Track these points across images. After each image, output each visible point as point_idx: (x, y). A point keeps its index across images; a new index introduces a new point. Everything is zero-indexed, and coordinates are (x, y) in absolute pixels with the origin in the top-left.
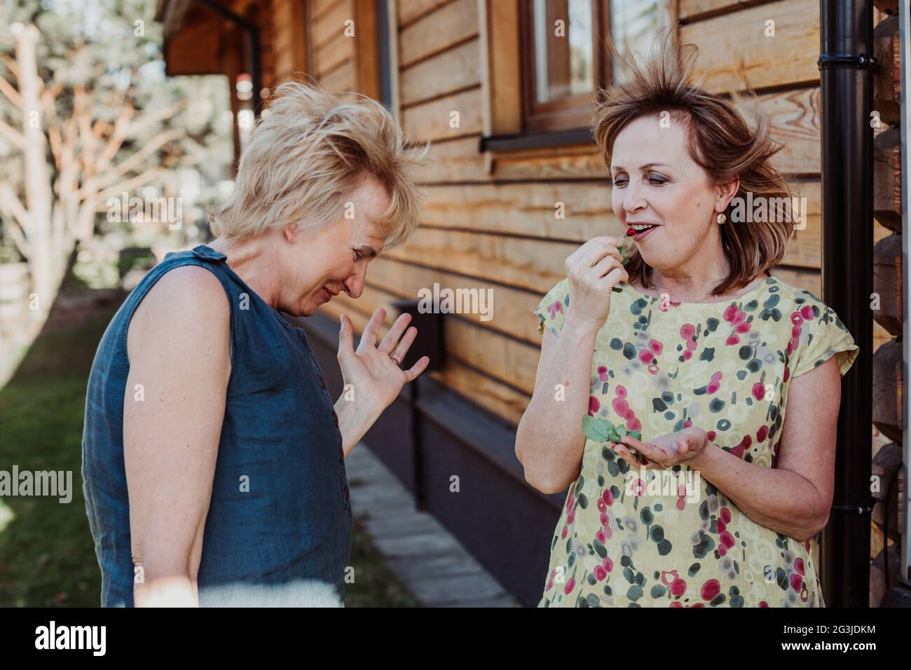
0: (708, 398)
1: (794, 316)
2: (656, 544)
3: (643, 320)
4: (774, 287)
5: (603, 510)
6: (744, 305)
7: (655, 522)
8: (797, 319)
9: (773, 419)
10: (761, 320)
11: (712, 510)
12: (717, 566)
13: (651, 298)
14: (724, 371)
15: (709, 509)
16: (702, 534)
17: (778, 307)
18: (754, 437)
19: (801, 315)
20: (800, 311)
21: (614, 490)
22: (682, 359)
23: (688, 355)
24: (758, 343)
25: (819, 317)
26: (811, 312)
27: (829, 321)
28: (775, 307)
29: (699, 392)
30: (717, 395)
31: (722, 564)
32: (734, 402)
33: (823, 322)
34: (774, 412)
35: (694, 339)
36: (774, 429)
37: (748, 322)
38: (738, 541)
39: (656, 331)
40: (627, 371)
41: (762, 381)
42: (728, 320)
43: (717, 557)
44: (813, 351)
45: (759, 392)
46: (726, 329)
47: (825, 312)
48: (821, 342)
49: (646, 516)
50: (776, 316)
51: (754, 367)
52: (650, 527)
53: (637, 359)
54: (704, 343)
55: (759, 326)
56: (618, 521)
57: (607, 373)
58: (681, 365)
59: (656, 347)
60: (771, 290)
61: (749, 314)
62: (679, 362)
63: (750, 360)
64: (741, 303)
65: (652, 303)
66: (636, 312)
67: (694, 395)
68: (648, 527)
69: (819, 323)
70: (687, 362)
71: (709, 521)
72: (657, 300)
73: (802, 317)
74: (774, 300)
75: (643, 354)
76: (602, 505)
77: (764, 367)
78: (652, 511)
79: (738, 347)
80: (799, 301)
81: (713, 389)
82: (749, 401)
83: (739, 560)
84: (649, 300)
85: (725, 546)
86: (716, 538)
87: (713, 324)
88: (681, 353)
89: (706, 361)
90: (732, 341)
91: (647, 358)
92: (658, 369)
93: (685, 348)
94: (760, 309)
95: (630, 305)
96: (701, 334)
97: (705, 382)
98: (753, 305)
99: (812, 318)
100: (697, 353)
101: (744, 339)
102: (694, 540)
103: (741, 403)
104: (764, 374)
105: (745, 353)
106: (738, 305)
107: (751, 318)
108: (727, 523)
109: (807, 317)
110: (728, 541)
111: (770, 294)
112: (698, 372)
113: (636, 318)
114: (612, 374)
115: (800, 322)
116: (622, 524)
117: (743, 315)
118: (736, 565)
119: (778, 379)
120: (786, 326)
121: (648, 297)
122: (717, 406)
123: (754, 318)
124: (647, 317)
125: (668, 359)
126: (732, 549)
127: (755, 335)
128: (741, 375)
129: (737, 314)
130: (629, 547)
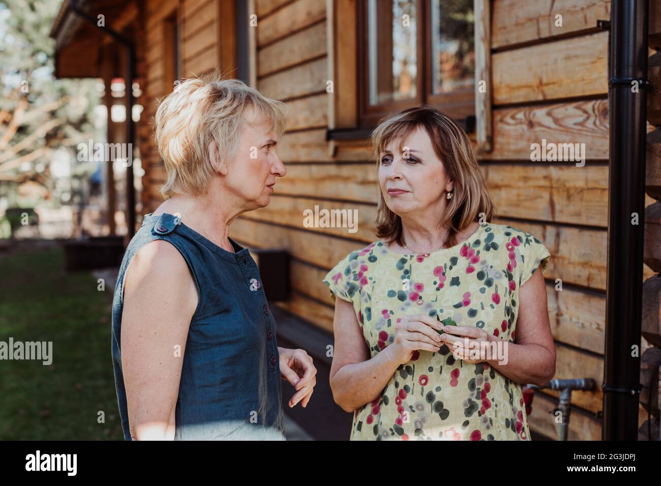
0: (465, 310)
1: (508, 245)
2: (438, 414)
3: (407, 272)
4: (488, 228)
5: (399, 404)
6: (471, 244)
7: (437, 400)
8: (510, 247)
9: (508, 316)
10: (485, 251)
11: (478, 384)
12: (479, 421)
13: (409, 256)
14: (471, 291)
15: (476, 384)
16: (470, 400)
17: (495, 240)
18: (500, 329)
19: (512, 244)
20: (510, 242)
21: (406, 388)
22: (438, 289)
23: (441, 286)
24: (487, 267)
25: (523, 243)
26: (518, 241)
27: (530, 242)
28: (492, 241)
29: (457, 306)
30: (470, 306)
31: (482, 420)
32: (483, 308)
33: (527, 245)
34: (508, 311)
35: (444, 274)
36: (510, 322)
37: (477, 255)
38: (493, 404)
39: (416, 277)
40: (403, 309)
41: (496, 291)
42: (464, 256)
43: (480, 415)
44: (528, 265)
45: (496, 299)
46: (463, 262)
47: (525, 238)
48: (530, 258)
49: (430, 397)
50: (495, 247)
51: (489, 283)
52: (433, 404)
53: (408, 300)
54: (450, 275)
55: (485, 256)
56: (411, 407)
57: (389, 312)
58: (439, 292)
59: (419, 287)
60: (486, 231)
61: (476, 249)
62: (437, 292)
63: (485, 279)
64: (469, 244)
65: (411, 259)
66: (400, 268)
67: (454, 308)
68: (432, 405)
69: (525, 246)
70: (442, 290)
71: (476, 391)
72: (413, 256)
73: (513, 245)
74: (491, 236)
75: (412, 295)
76: (398, 401)
77: (495, 282)
78: (435, 393)
79: (475, 273)
80: (508, 234)
81: (467, 303)
82: (492, 307)
83: (493, 417)
84: (408, 258)
85: (484, 408)
86: (479, 403)
87: (454, 261)
88: (437, 286)
89: (456, 286)
90: (470, 270)
91: (415, 297)
92: (423, 301)
93: (439, 282)
94: (483, 244)
95: (396, 264)
96: (448, 269)
97: (460, 299)
98: (477, 243)
99: (520, 244)
100: (447, 282)
101: (478, 267)
102: (465, 405)
103: (488, 308)
104: (496, 286)
105: (481, 276)
106: (468, 245)
107: (479, 252)
108: (488, 392)
109: (516, 245)
110: (487, 405)
111: (487, 233)
112: (452, 295)
113: (402, 272)
114: (392, 312)
115: (512, 249)
116: (414, 409)
117: (473, 251)
118: (491, 421)
119: (506, 288)
120: (504, 253)
121: (406, 256)
122: (473, 313)
123: (481, 252)
124: (409, 269)
125: (428, 292)
126: (489, 410)
127: (484, 263)
128: (483, 291)
129: (469, 251)
130: (420, 422)
